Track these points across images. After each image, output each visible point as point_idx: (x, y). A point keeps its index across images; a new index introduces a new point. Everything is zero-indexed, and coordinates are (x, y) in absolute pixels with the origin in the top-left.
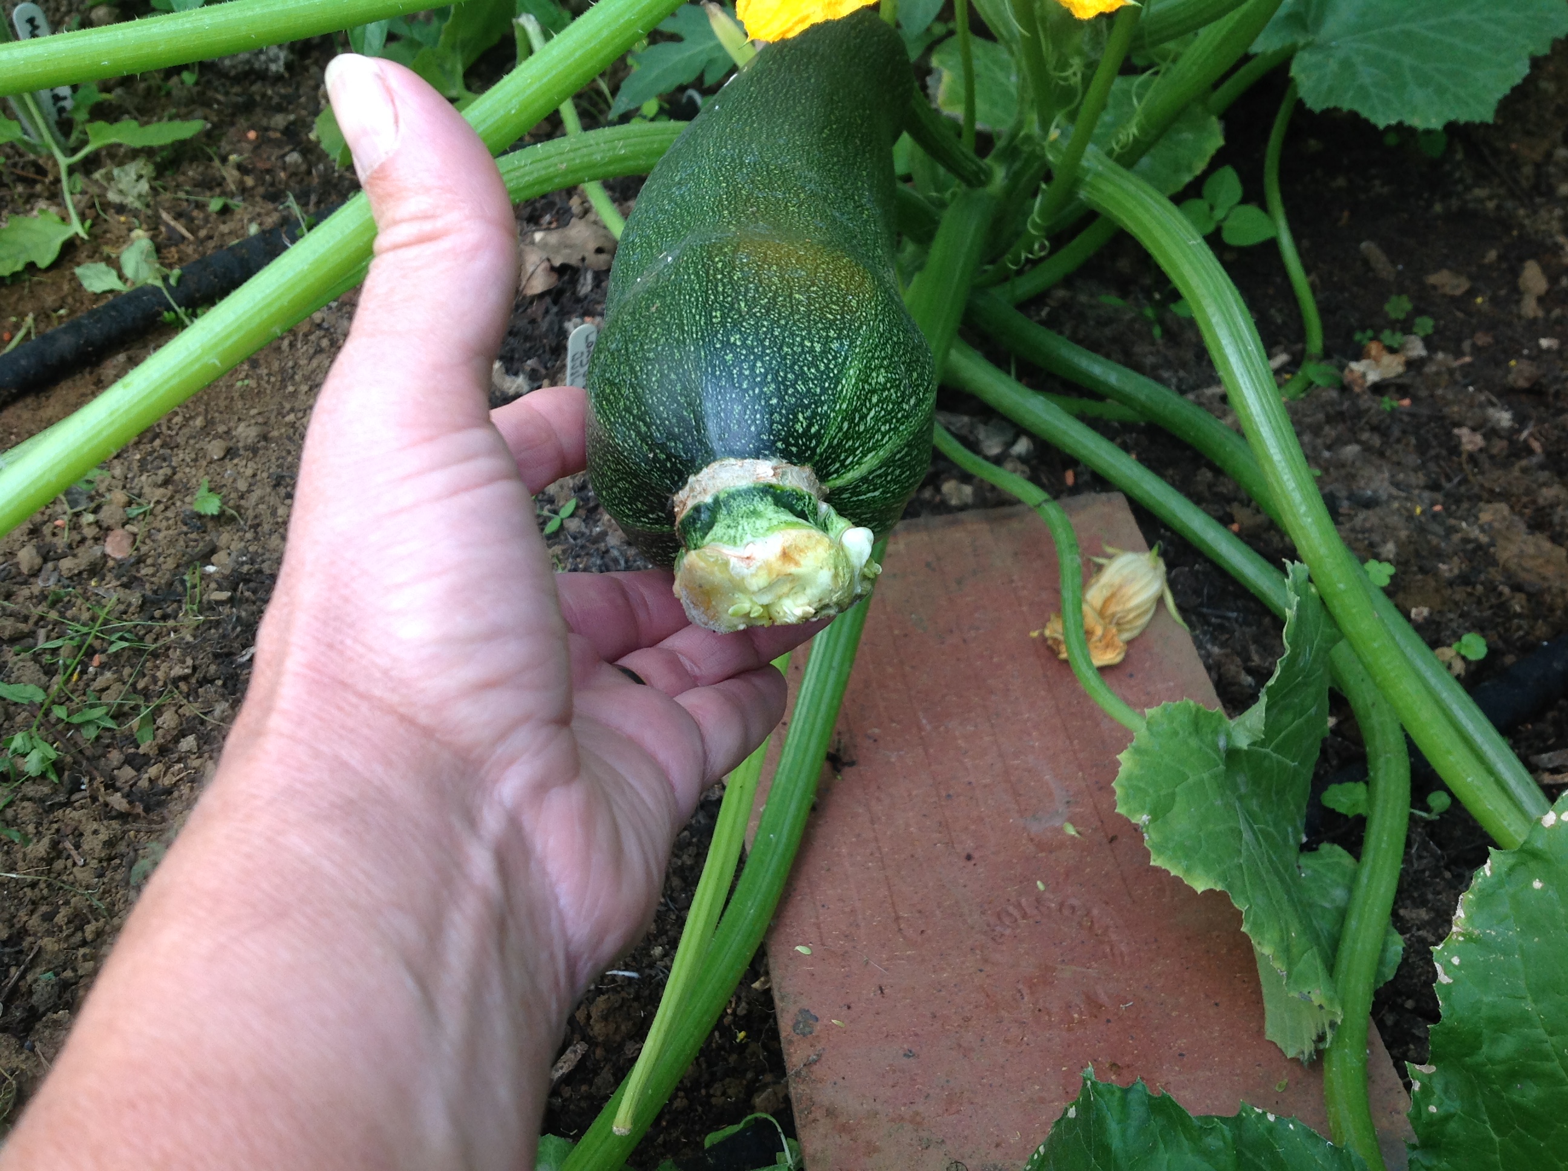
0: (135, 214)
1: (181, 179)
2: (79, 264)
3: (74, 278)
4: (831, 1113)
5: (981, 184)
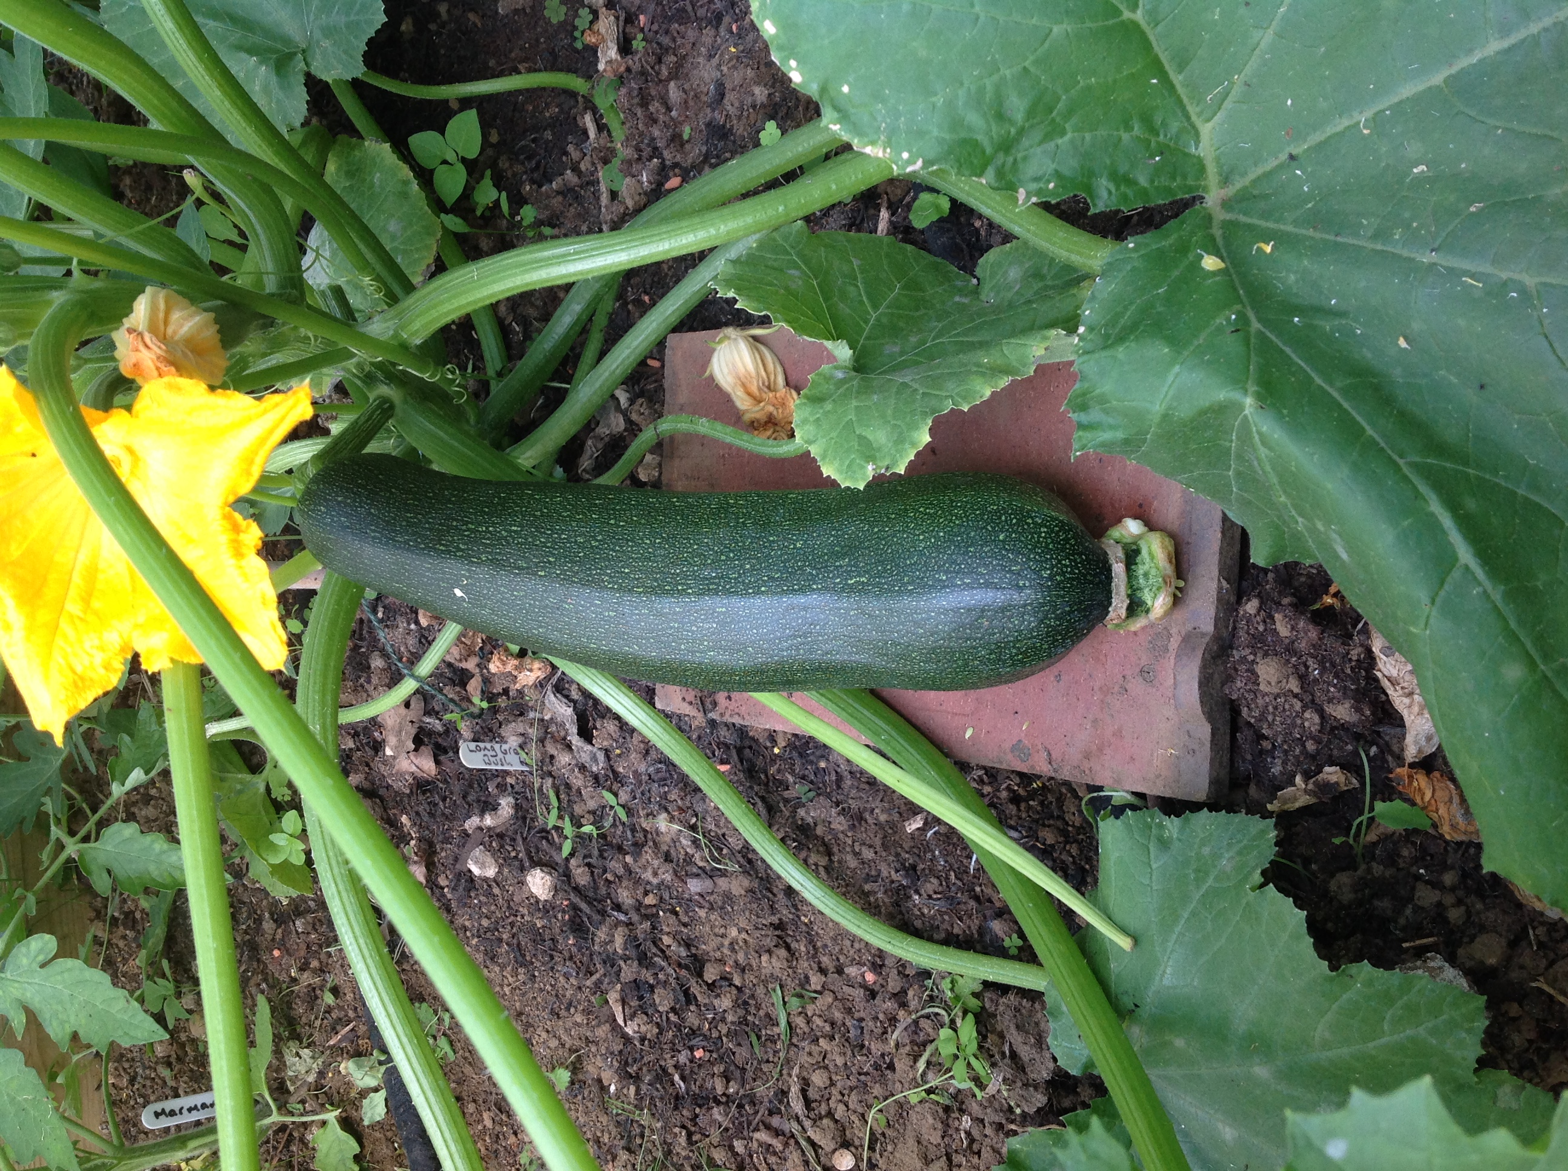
0: (327, 1065)
1: (304, 1020)
2: (362, 1120)
3: (372, 1127)
4: (1087, 756)
5: (392, 407)
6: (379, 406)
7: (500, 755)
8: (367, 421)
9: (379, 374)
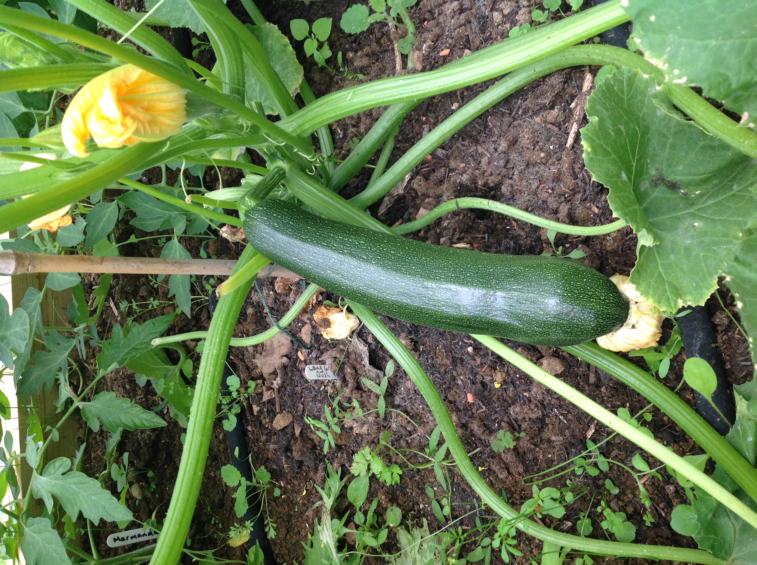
5: (284, 173)
6: (277, 172)
7: (325, 371)
8: (271, 179)
9: (279, 154)
